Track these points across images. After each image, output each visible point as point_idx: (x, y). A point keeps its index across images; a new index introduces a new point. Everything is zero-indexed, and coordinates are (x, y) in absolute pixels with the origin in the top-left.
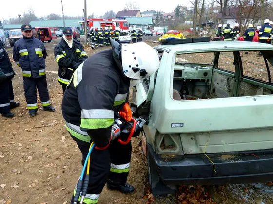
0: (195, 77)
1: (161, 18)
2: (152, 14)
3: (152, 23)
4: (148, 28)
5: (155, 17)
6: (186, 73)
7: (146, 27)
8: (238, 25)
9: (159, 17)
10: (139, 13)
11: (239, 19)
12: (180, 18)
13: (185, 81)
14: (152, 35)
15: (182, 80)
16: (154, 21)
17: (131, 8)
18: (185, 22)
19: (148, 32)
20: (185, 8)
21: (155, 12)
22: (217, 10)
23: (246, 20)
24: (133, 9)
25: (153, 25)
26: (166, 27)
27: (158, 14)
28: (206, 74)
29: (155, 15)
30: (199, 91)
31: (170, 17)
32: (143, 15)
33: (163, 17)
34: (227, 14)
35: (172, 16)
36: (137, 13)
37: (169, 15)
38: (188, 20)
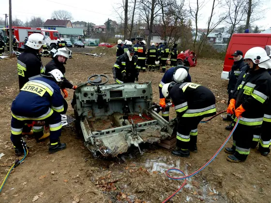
0: (135, 96)
1: (92, 30)
2: (82, 26)
3: (83, 35)
4: (80, 40)
5: (86, 29)
6: (126, 92)
7: (77, 38)
8: (163, 42)
9: (91, 28)
10: (69, 23)
11: (163, 37)
12: (110, 31)
13: (126, 100)
14: (84, 46)
15: (123, 99)
16: (85, 33)
17: (61, 17)
18: (116, 36)
19: (79, 43)
20: (115, 22)
21: (86, 23)
22: (143, 26)
23: (168, 38)
24: (63, 19)
25: (85, 36)
26: (98, 40)
27: (89, 26)
28: (144, 91)
29: (86, 26)
30: (139, 107)
31: (100, 30)
32: (73, 25)
33: (94, 30)
34: (153, 31)
35: (103, 29)
36: (67, 23)
37: (100, 28)
38: (118, 33)
